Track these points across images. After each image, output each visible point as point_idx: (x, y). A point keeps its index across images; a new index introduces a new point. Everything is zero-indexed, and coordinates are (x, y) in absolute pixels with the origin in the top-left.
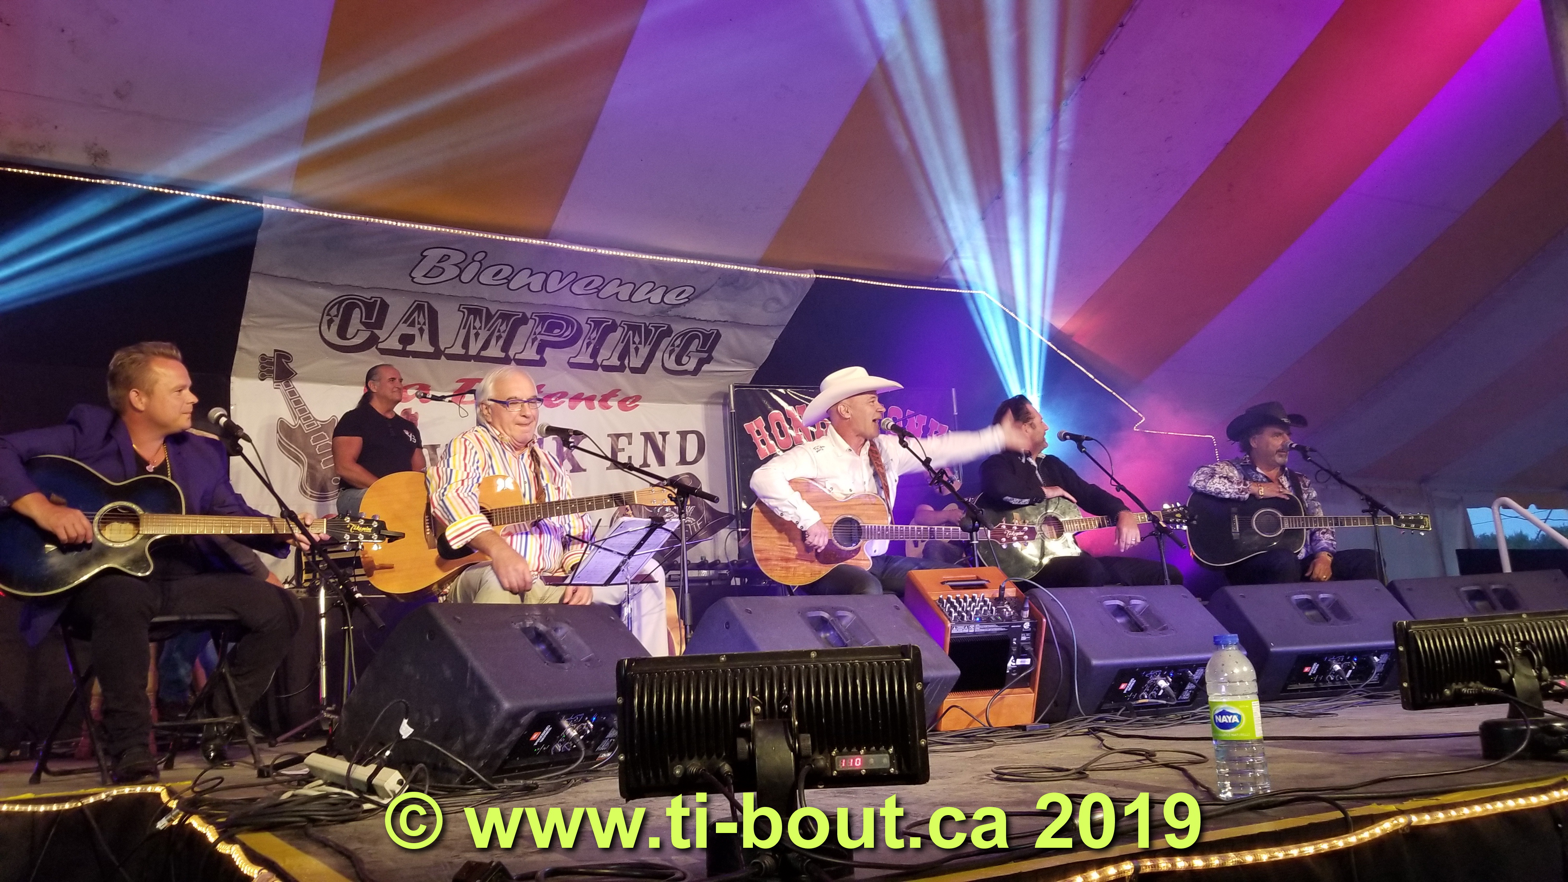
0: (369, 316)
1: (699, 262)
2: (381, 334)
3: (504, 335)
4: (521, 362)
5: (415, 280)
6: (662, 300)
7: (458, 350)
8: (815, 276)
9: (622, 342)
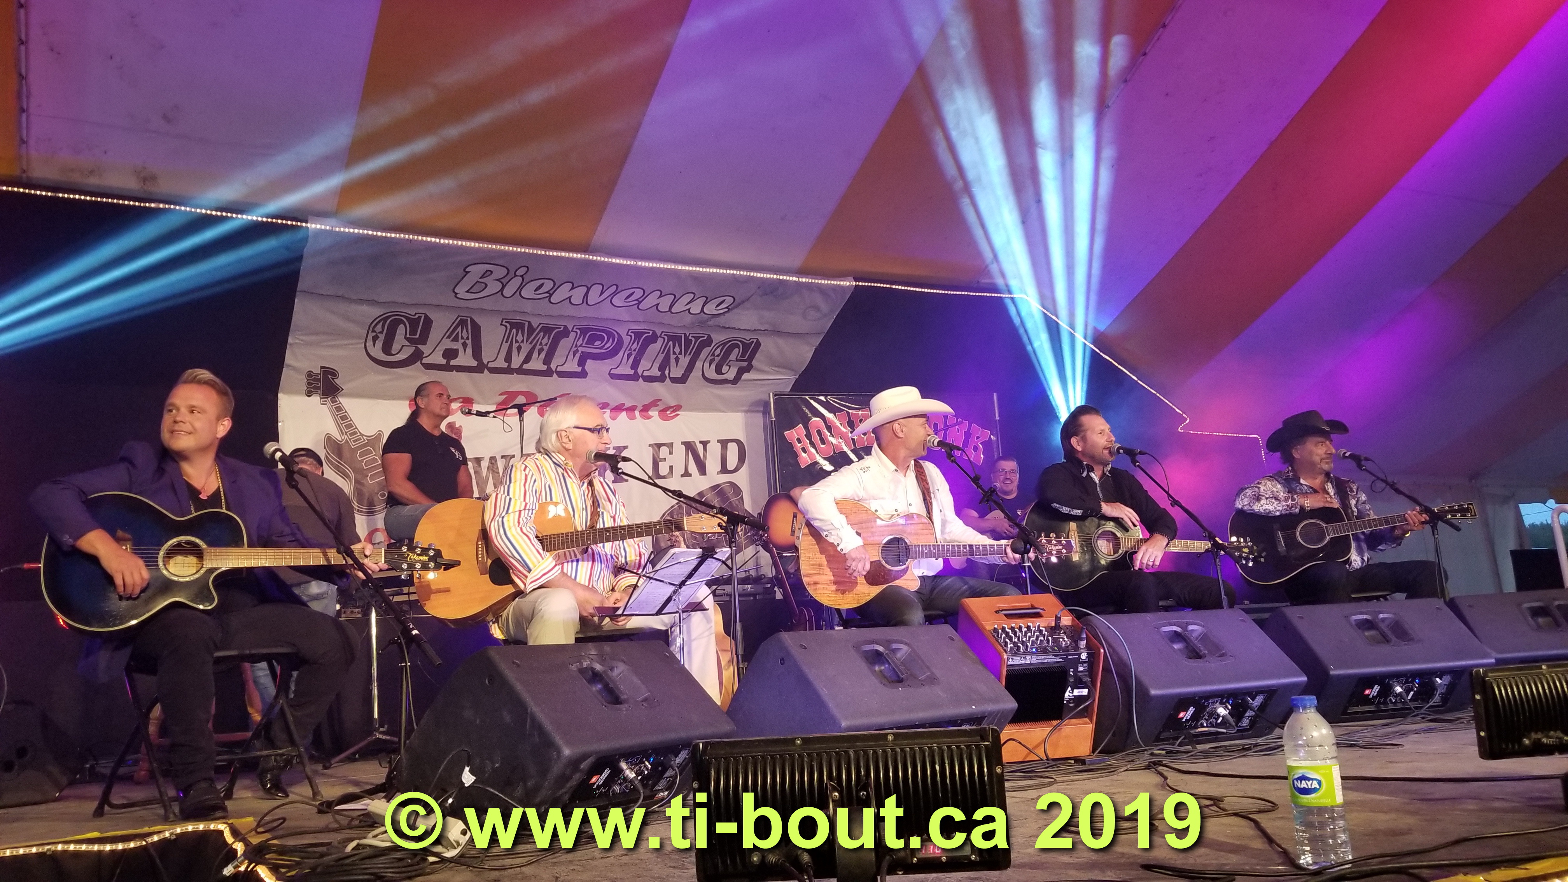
0: (413, 332)
1: (738, 272)
2: (425, 349)
3: (546, 348)
4: (562, 374)
5: (458, 296)
6: (702, 310)
7: (501, 363)
8: (854, 283)
9: (663, 353)
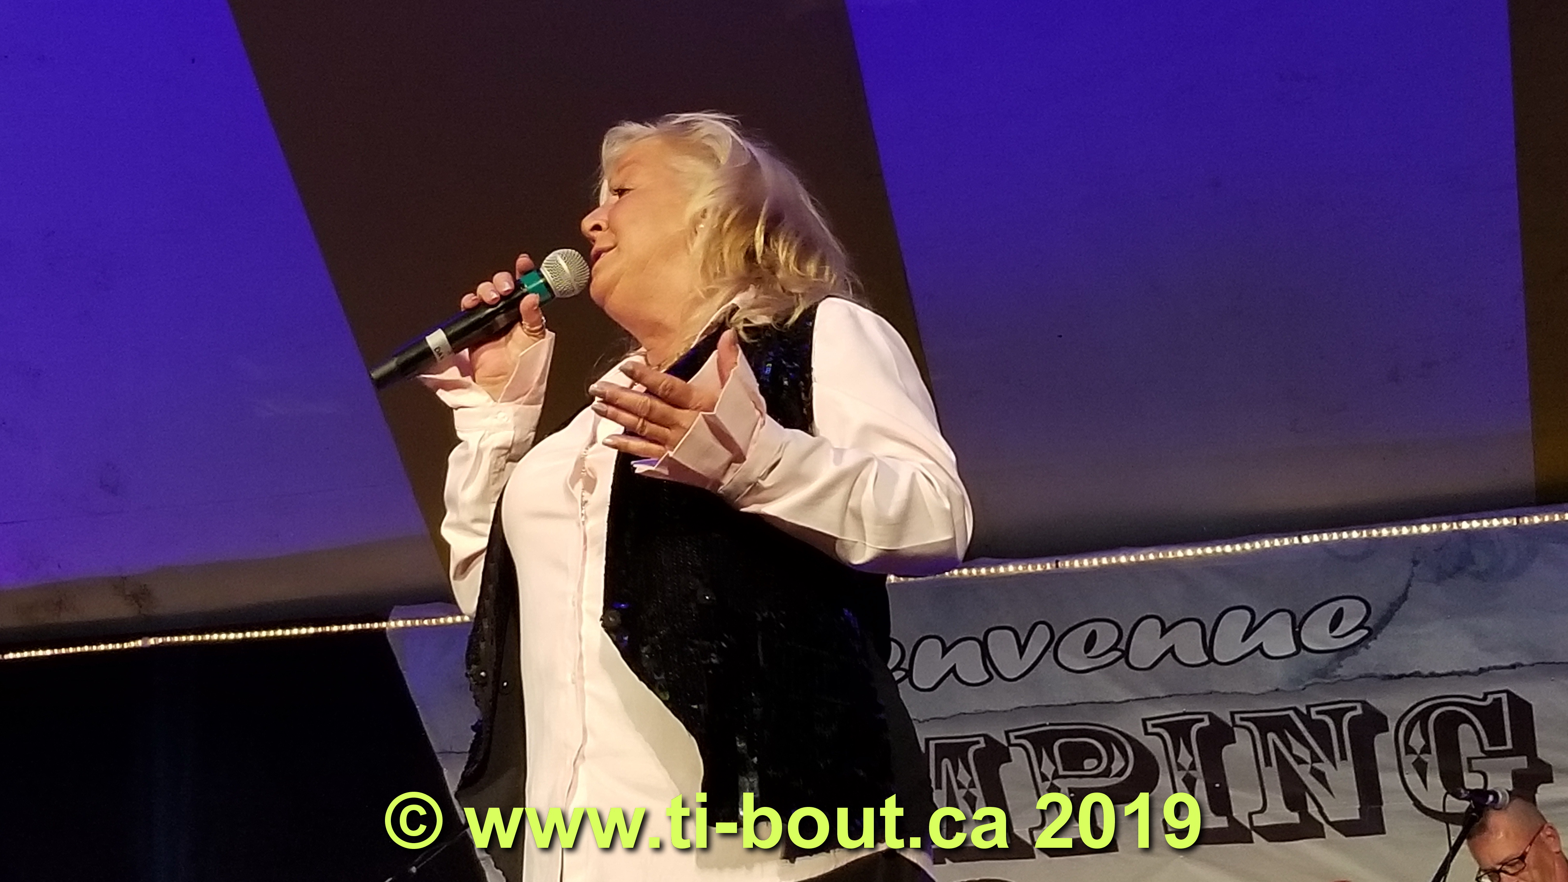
6: (1299, 646)
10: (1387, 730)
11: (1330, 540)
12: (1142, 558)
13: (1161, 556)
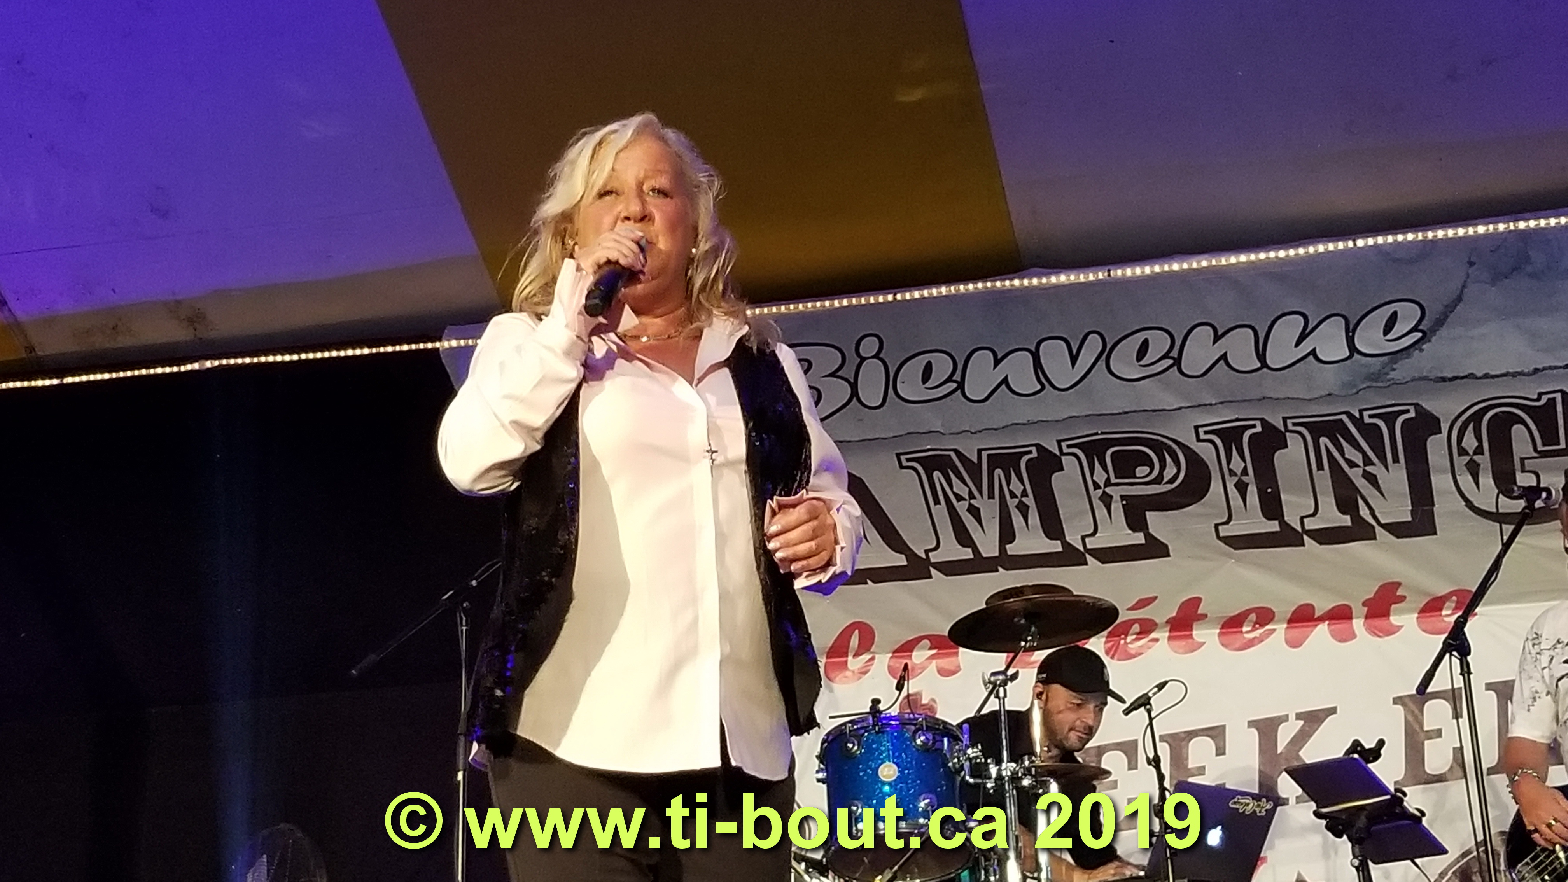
3: (1030, 501)
4: (1105, 556)
6: (1352, 350)
10: (1440, 432)
11: (1385, 244)
12: (1195, 265)
13: (1214, 262)
